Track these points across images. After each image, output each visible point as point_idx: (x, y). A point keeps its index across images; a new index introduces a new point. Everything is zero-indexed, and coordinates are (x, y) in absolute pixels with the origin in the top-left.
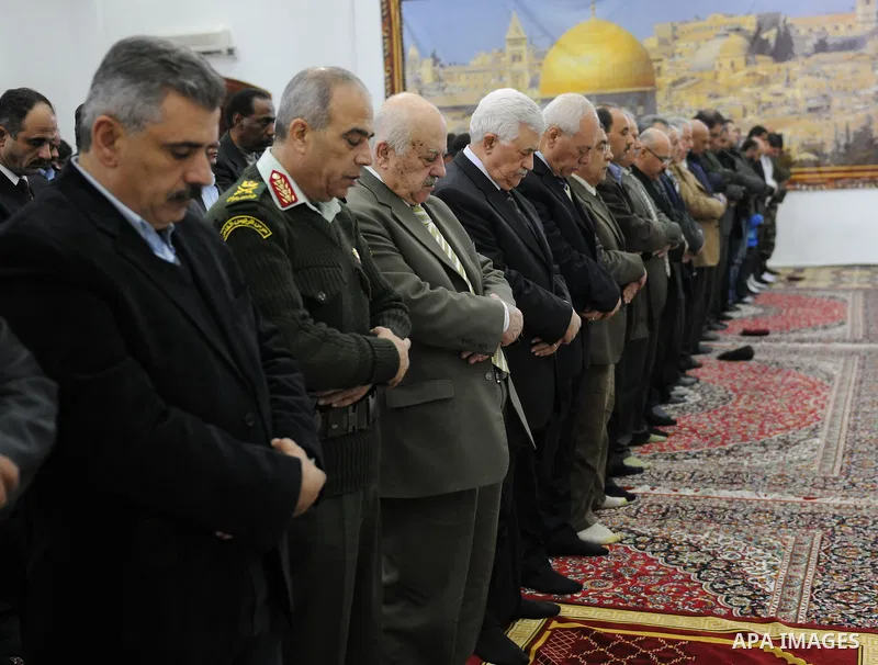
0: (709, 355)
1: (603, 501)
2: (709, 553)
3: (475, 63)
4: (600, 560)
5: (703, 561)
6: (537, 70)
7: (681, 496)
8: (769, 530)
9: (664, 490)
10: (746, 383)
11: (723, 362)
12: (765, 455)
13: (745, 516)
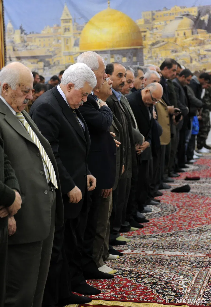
0: (167, 190)
1: (108, 256)
2: (157, 278)
3: (44, 32)
4: (105, 281)
5: (154, 281)
6: (78, 37)
7: (146, 254)
8: (188, 268)
9: (138, 252)
10: (184, 203)
11: (174, 193)
12: (190, 236)
13: (176, 263)
